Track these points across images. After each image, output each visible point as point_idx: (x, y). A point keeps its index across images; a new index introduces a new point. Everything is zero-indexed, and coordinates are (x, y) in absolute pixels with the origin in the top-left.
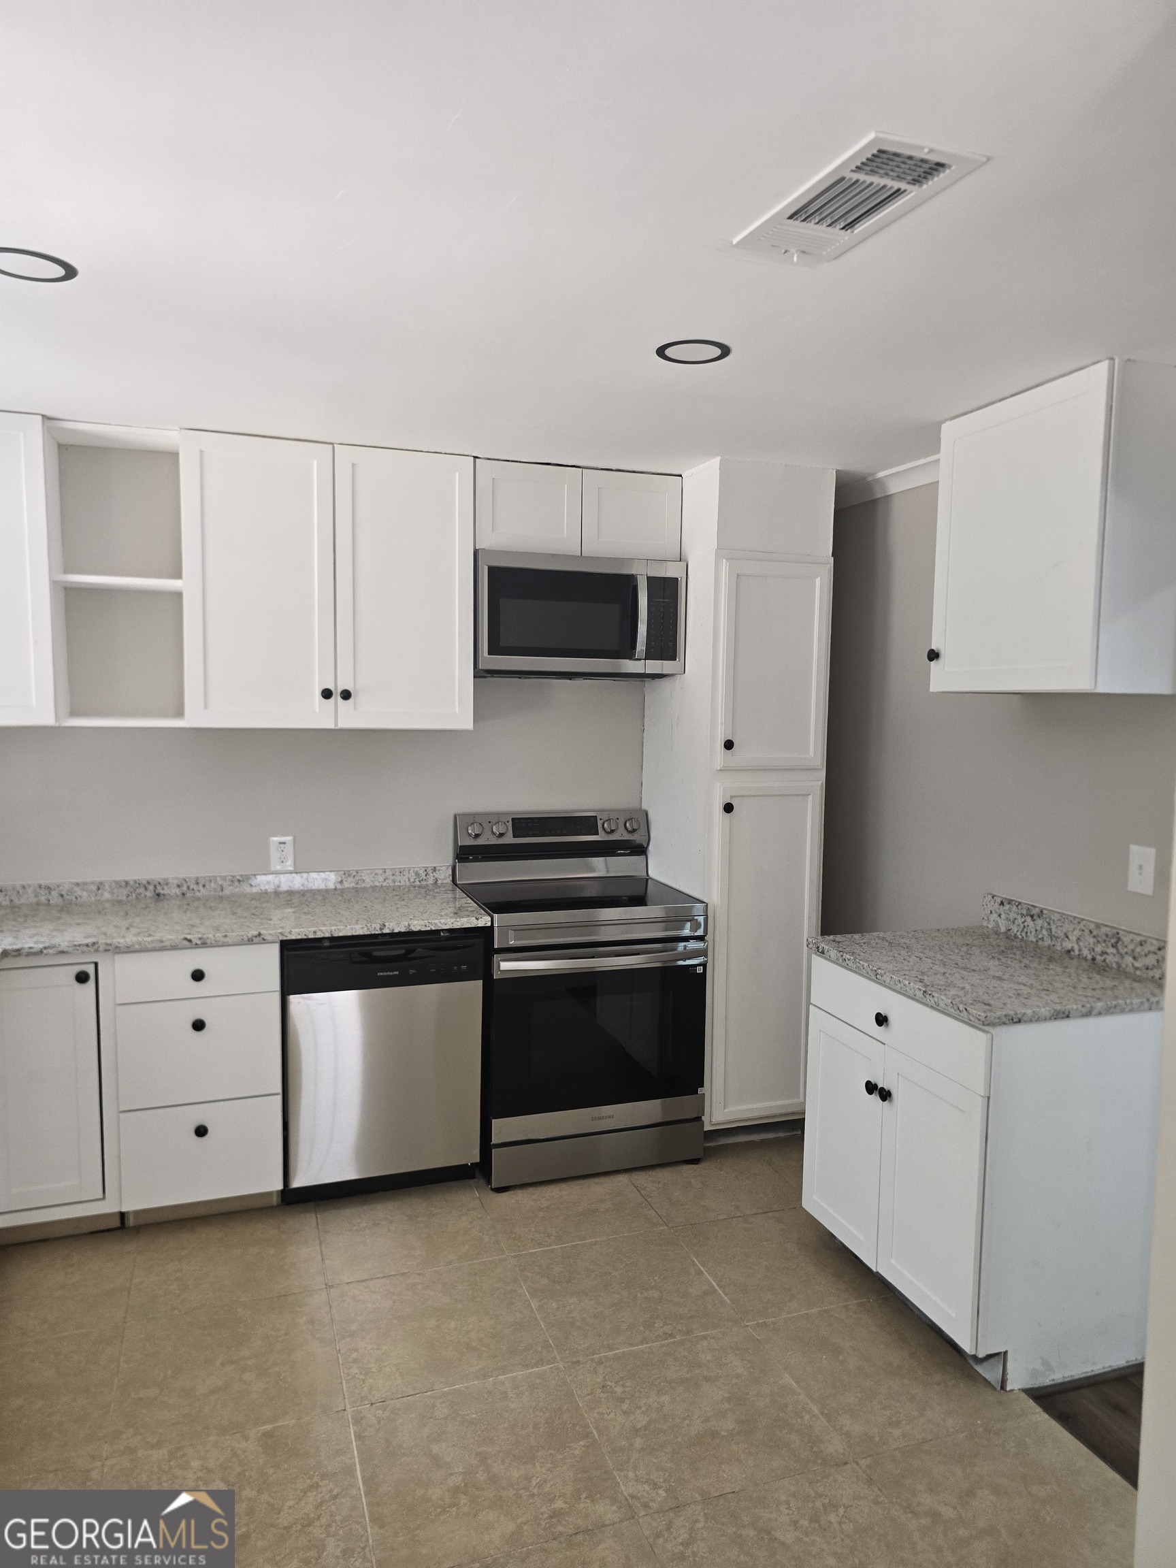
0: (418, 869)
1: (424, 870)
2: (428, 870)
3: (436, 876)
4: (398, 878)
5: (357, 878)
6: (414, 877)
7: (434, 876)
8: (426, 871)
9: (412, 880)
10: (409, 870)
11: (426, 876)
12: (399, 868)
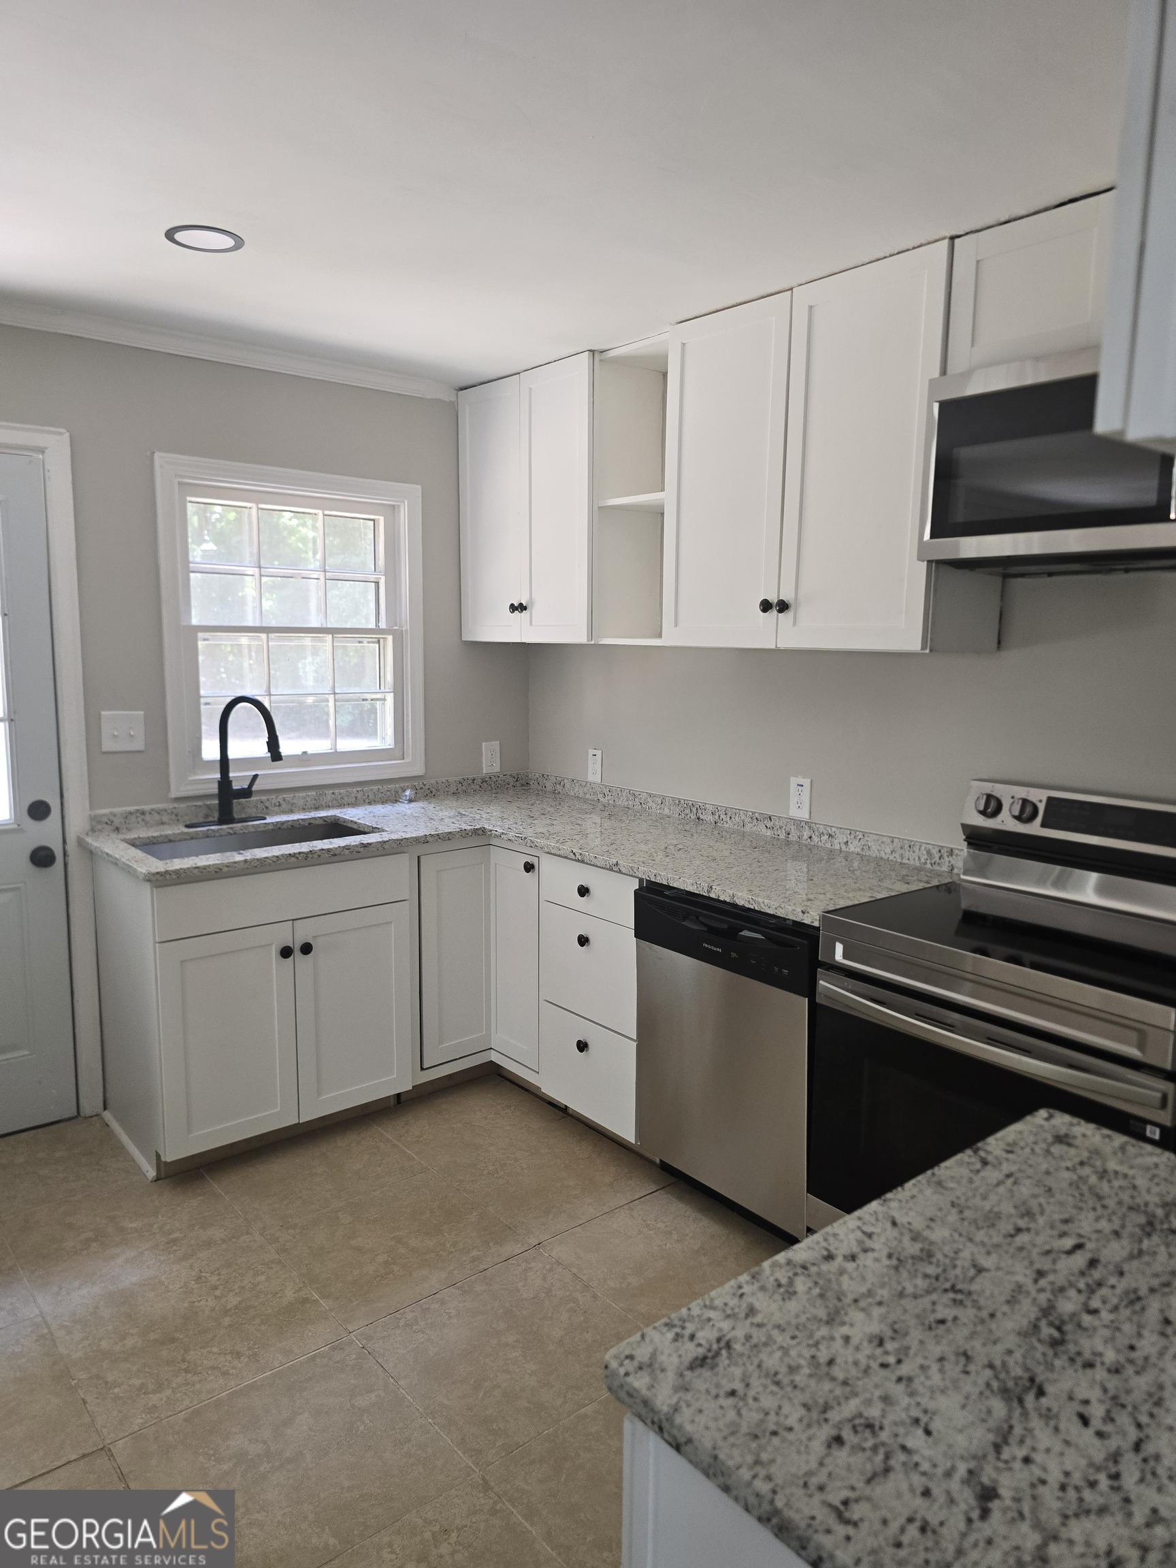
0: (931, 847)
1: (937, 849)
2: (942, 851)
3: (953, 862)
4: (907, 854)
5: (862, 842)
6: (926, 857)
7: (950, 862)
8: (940, 851)
9: (923, 861)
10: (920, 846)
11: (940, 859)
12: (908, 840)
